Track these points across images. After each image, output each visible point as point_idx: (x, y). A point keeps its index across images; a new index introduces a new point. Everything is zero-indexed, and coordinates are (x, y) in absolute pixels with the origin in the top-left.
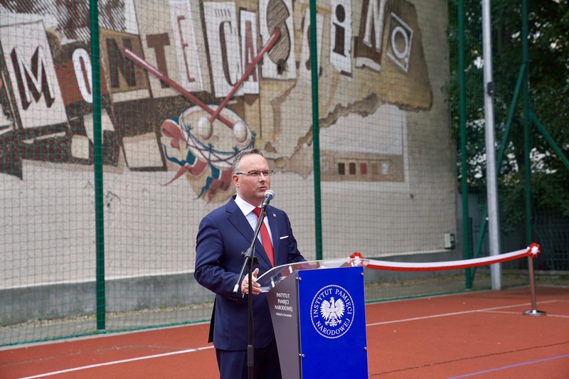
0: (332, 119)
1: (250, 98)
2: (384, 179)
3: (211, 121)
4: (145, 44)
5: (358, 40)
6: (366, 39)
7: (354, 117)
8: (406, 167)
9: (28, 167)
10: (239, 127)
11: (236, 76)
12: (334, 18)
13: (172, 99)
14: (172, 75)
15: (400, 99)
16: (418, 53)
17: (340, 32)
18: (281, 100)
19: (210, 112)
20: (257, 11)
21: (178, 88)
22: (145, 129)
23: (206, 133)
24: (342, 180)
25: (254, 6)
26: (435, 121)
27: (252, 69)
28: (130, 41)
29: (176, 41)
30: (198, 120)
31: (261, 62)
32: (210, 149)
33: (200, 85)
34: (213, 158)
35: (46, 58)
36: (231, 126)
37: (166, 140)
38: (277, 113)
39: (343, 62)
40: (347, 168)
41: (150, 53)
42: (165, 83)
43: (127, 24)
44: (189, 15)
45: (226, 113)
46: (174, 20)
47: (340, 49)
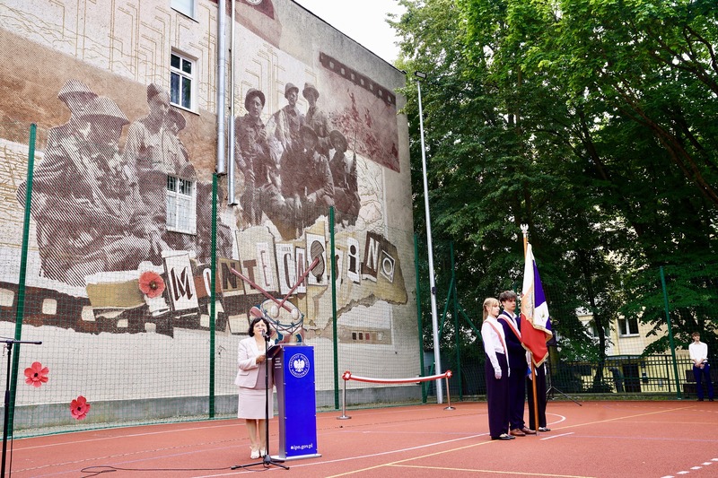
0: (348, 308)
1: (300, 295)
2: (380, 342)
3: (279, 308)
4: (242, 265)
5: (363, 265)
6: (368, 264)
7: (361, 307)
8: (393, 337)
9: (177, 331)
10: (294, 312)
11: (293, 282)
12: (349, 253)
13: (256, 295)
14: (257, 282)
15: (388, 297)
16: (398, 271)
17: (353, 260)
18: (319, 296)
19: (278, 303)
20: (305, 248)
21: (260, 289)
22: (241, 312)
23: (275, 315)
24: (355, 342)
25: (304, 246)
26: (409, 310)
27: (303, 280)
28: (233, 265)
29: (259, 264)
30: (271, 307)
31: (307, 276)
32: (278, 323)
33: (273, 288)
34: (279, 328)
35: (189, 273)
36: (290, 311)
38: (316, 304)
39: (355, 277)
40: (358, 336)
41: (245, 271)
42: (253, 287)
43: (233, 255)
44: (267, 250)
45: (287, 304)
46: (259, 252)
47: (353, 269)
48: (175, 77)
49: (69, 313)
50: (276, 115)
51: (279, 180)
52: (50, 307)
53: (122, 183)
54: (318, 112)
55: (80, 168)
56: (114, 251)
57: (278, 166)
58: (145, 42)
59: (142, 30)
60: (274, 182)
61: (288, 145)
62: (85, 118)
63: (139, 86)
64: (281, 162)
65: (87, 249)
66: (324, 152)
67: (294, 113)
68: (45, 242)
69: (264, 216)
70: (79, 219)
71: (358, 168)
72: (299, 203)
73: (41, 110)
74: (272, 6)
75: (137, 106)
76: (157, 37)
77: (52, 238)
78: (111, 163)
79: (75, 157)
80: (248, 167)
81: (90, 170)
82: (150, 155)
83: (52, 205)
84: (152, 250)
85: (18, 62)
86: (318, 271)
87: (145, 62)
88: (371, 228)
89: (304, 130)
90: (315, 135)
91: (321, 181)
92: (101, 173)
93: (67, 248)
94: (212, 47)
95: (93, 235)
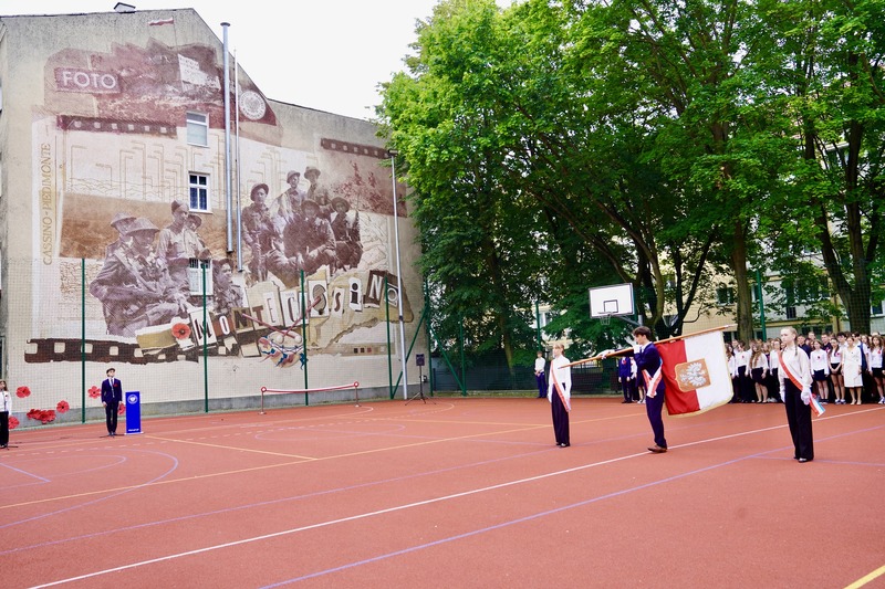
0: (350, 330)
1: (304, 326)
2: (382, 354)
3: (284, 336)
4: (251, 311)
5: (365, 297)
6: (371, 295)
7: (364, 330)
8: (396, 348)
9: (201, 358)
10: (298, 338)
11: (296, 318)
12: (351, 289)
13: (264, 329)
14: (264, 321)
15: (393, 319)
16: (404, 298)
17: (355, 294)
18: (320, 325)
19: (283, 333)
20: (308, 291)
21: (267, 325)
22: (251, 342)
23: (281, 341)
25: (306, 290)
28: (244, 311)
29: (266, 308)
30: (277, 337)
31: (310, 311)
32: (283, 347)
33: (279, 323)
34: (284, 350)
35: (209, 320)
36: (293, 337)
37: (261, 345)
38: (318, 331)
39: (356, 306)
40: (359, 350)
41: (254, 314)
42: (260, 324)
44: (273, 297)
45: (291, 333)
46: (266, 299)
47: (355, 300)
48: (193, 191)
49: (126, 353)
50: (279, 199)
51: (282, 246)
52: (114, 351)
53: (157, 270)
54: (319, 187)
55: (128, 266)
56: (153, 314)
57: (281, 236)
58: (168, 174)
59: (166, 166)
60: (278, 248)
61: (290, 219)
62: (130, 234)
63: (165, 204)
64: (284, 232)
65: (135, 314)
66: (326, 216)
67: (296, 193)
68: (108, 314)
69: (270, 274)
70: (129, 297)
71: (360, 222)
72: (301, 259)
73: (101, 236)
74: (274, 116)
75: (165, 218)
76: (177, 168)
77: (112, 312)
78: (148, 259)
79: (124, 261)
80: (255, 241)
81: (134, 266)
82: (175, 248)
83: (111, 291)
84: (180, 309)
85: (85, 210)
86: (320, 306)
87: (169, 188)
88: (373, 268)
89: (305, 204)
90: (316, 206)
91: (323, 239)
92: (141, 267)
93: (122, 316)
94: (222, 162)
95: (138, 306)
